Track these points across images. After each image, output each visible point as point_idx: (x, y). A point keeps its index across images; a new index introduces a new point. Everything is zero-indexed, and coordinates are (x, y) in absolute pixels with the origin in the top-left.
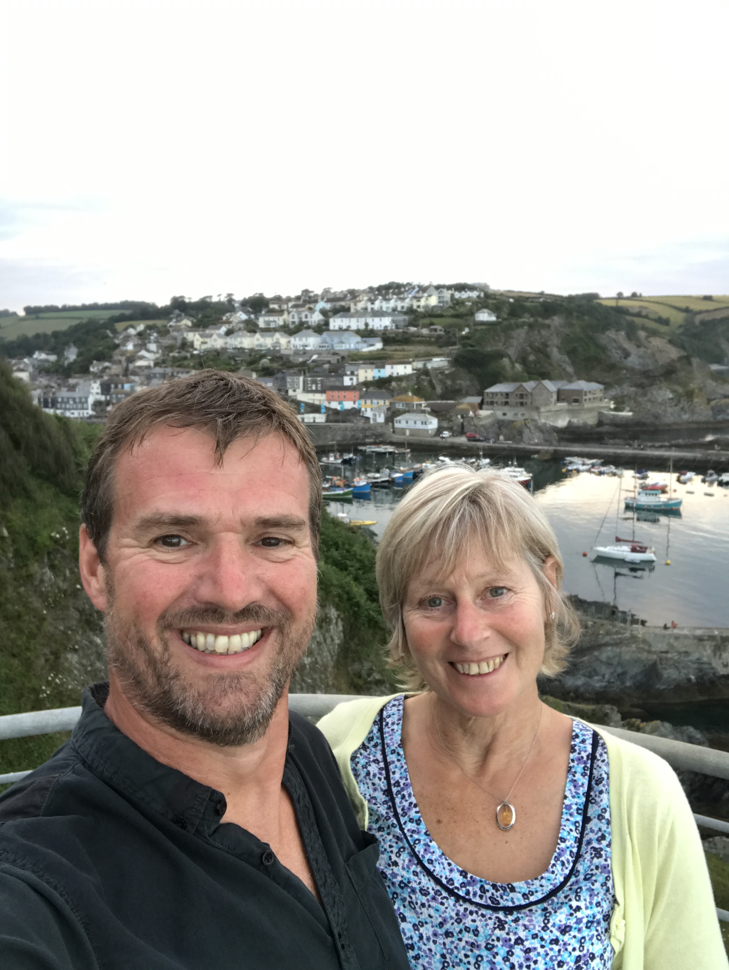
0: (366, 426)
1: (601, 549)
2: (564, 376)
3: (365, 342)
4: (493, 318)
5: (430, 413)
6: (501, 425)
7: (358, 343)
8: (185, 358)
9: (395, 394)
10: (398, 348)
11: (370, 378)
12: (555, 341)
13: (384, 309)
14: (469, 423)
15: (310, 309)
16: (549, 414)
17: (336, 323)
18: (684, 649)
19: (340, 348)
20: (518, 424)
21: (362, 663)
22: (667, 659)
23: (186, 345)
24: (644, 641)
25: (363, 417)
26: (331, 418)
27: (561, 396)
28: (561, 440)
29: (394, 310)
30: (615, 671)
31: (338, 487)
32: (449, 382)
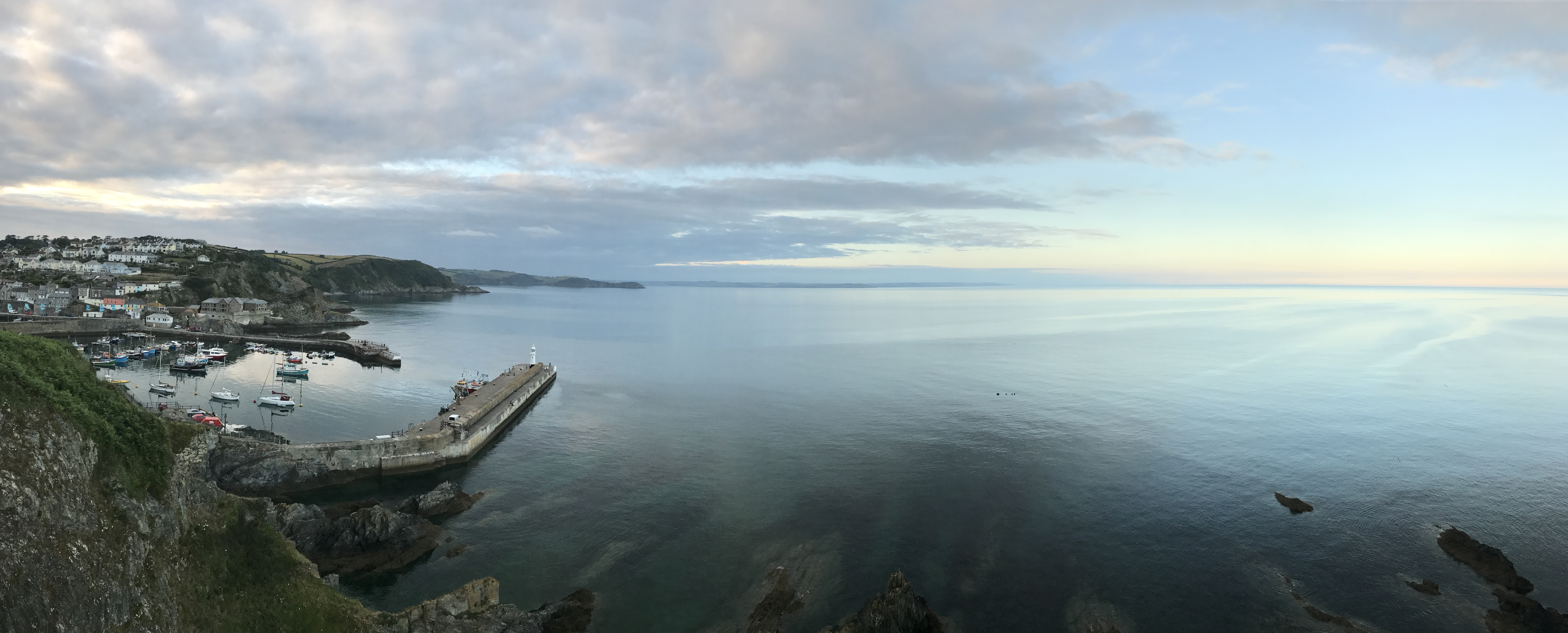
0: (128, 320)
1: (264, 398)
2: (247, 295)
3: (130, 269)
4: (208, 260)
5: (168, 314)
6: (211, 322)
7: (126, 270)
8: (12, 274)
9: (148, 301)
10: (151, 274)
11: (132, 292)
12: (243, 275)
13: (143, 251)
14: (192, 320)
15: (97, 248)
16: (238, 317)
17: (112, 257)
18: (311, 457)
19: (114, 273)
20: (220, 323)
21: (110, 478)
22: (301, 464)
23: (13, 265)
24: (289, 454)
25: (126, 314)
26: (106, 315)
27: (246, 307)
28: (245, 332)
29: (150, 252)
30: (272, 474)
31: (107, 358)
32: (181, 296)
